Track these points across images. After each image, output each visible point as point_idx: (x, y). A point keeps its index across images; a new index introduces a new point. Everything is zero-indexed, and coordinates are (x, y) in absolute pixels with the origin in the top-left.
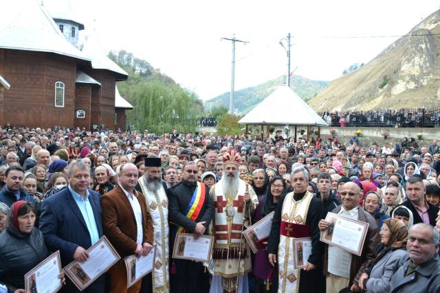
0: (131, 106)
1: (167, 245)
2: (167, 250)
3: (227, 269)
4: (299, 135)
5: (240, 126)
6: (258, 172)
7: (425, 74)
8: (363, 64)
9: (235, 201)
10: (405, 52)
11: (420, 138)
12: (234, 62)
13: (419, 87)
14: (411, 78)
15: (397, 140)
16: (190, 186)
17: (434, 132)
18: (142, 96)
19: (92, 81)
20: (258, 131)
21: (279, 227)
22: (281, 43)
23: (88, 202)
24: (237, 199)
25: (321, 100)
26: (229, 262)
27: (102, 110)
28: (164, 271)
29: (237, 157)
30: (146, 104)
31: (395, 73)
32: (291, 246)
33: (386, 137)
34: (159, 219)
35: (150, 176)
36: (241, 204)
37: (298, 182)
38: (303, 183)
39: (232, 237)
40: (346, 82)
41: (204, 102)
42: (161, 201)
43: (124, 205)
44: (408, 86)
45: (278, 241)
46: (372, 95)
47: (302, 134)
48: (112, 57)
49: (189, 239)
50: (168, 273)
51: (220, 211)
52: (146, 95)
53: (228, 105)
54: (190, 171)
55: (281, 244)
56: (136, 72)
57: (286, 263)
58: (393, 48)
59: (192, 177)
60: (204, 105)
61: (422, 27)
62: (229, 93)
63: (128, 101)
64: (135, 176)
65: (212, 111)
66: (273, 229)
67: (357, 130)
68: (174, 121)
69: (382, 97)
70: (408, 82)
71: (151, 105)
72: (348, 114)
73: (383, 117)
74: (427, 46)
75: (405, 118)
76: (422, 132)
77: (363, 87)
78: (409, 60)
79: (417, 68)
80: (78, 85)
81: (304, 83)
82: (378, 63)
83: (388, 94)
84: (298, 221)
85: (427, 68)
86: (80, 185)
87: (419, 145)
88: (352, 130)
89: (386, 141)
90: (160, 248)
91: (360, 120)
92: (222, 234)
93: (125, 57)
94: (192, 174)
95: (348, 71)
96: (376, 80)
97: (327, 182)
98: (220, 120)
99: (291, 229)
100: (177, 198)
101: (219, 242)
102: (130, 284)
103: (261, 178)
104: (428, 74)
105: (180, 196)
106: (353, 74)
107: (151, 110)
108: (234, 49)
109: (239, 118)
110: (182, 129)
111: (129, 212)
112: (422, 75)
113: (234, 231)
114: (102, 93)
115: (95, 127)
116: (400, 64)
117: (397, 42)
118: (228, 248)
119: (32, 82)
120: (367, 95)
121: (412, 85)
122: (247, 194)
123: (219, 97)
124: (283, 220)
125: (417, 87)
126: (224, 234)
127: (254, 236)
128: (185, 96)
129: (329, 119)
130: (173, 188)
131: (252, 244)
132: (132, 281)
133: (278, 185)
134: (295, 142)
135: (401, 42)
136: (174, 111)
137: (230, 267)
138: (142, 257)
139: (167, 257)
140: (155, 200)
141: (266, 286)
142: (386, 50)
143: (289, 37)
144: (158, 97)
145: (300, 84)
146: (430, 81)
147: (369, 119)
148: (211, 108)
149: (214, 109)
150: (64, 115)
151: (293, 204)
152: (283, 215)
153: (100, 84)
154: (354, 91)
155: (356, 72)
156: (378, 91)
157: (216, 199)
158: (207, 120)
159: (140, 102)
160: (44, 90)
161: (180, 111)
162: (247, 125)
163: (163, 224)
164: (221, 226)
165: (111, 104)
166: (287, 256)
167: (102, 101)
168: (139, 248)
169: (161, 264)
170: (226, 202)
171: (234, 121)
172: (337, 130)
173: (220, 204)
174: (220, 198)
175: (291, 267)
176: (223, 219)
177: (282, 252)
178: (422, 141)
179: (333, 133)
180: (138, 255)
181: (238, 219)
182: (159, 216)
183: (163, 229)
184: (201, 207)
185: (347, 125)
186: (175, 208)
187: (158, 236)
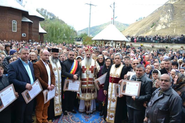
0: (46, 32)
1: (60, 86)
2: (61, 89)
3: (86, 97)
4: (117, 45)
5: (92, 41)
6: (100, 56)
7: (169, 22)
8: (144, 17)
9: (90, 68)
10: (162, 13)
11: (167, 47)
12: (90, 14)
13: (167, 28)
14: (164, 24)
15: (157, 48)
16: (71, 61)
17: (173, 45)
18: (51, 28)
19: (29, 20)
20: (100, 43)
21: (109, 79)
22: (111, 6)
23: (28, 66)
24: (91, 67)
25: (126, 32)
26: (87, 94)
27: (33, 33)
28: (59, 97)
29: (91, 50)
30: (52, 31)
31: (157, 21)
32: (114, 87)
33: (153, 47)
34: (57, 75)
35: (54, 56)
36: (92, 69)
37: (117, 60)
38: (119, 60)
39: (89, 84)
40: (137, 25)
41: (77, 31)
42: (58, 67)
43: (43, 68)
44: (162, 27)
45: (108, 85)
46: (147, 30)
47: (118, 45)
48: (37, 11)
49: (71, 82)
50: (61, 98)
51: (84, 72)
52: (52, 27)
53: (88, 33)
54: (71, 55)
55: (109, 86)
56: (48, 18)
57: (111, 94)
58: (157, 11)
59: (71, 57)
60: (77, 33)
61: (169, 2)
62: (88, 28)
63: (45, 30)
64: (48, 56)
65: (81, 35)
66: (106, 80)
67: (141, 44)
68: (64, 39)
69: (151, 31)
70: (162, 25)
71: (54, 31)
72: (138, 37)
73: (152, 39)
74: (171, 11)
75: (161, 39)
76: (167, 45)
77: (144, 27)
78: (163, 16)
79: (166, 20)
80: (23, 22)
81: (119, 24)
82: (151, 17)
83: (154, 30)
84: (117, 76)
85: (170, 20)
86: (25, 58)
87: (166, 50)
88: (139, 44)
89: (153, 49)
90: (57, 88)
91: (142, 40)
92: (84, 82)
93: (44, 11)
94: (72, 56)
95: (138, 20)
96: (149, 24)
97: (128, 60)
98: (84, 39)
99: (114, 80)
100: (65, 66)
101: (83, 86)
102: (45, 102)
103: (101, 59)
104: (171, 22)
105: (67, 65)
106: (140, 21)
107: (54, 34)
108: (90, 9)
109: (92, 38)
110: (68, 42)
111: (45, 71)
112: (168, 23)
113: (89, 81)
114: (33, 26)
115: (30, 41)
116: (160, 18)
117: (159, 9)
118: (87, 88)
119: (2, 20)
120: (146, 30)
121: (164, 27)
122: (95, 65)
123: (84, 30)
124: (110, 76)
125: (166, 28)
126: (85, 82)
127: (99, 83)
128: (69, 28)
129: (130, 39)
130: (64, 62)
131: (97, 86)
132: (46, 101)
133: (109, 61)
134: (115, 48)
135: (160, 8)
136: (64, 35)
137: (88, 96)
138: (50, 91)
139: (60, 91)
140: (56, 67)
141: (103, 104)
142: (154, 12)
143: (114, 4)
144: (57, 28)
145: (118, 25)
146: (171, 25)
147: (146, 39)
148: (80, 33)
149: (82, 34)
150: (16, 35)
151: (115, 69)
152: (110, 74)
153: (32, 22)
154: (140, 29)
155: (141, 20)
156: (150, 29)
157: (82, 68)
158: (78, 38)
159: (50, 30)
160: (8, 24)
161: (67, 34)
162: (95, 40)
163: (59, 77)
164: (84, 79)
165: (37, 31)
166: (112, 91)
167: (33, 30)
168: (49, 86)
169: (58, 95)
170: (86, 69)
171: (90, 39)
172: (133, 44)
173: (83, 70)
174: (83, 67)
175: (113, 96)
176: (85, 76)
177: (110, 90)
178: (167, 49)
179: (131, 45)
180: (49, 90)
181: (91, 76)
182: (57, 74)
183: (59, 79)
184: (76, 70)
185: (137, 41)
186: (64, 71)
187: (57, 82)
